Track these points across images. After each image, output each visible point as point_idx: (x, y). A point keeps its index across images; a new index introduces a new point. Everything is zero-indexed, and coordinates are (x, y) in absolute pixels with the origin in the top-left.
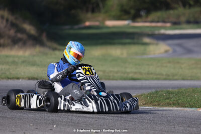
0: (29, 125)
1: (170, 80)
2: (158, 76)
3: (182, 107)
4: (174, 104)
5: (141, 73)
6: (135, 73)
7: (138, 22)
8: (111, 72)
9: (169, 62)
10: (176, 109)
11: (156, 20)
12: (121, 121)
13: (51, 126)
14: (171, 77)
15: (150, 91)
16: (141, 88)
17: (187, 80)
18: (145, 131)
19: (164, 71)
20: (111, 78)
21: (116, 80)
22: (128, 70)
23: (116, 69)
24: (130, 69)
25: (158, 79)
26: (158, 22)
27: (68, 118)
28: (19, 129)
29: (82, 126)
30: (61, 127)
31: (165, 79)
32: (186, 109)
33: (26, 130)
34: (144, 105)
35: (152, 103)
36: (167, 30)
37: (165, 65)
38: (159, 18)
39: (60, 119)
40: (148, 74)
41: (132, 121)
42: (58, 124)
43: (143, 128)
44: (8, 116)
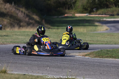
0: (35, 67)
1: (109, 44)
2: (102, 42)
3: (114, 58)
4: (110, 57)
5: (93, 41)
6: (91, 41)
7: (92, 15)
9: (108, 35)
10: (111, 59)
11: (101, 13)
12: (83, 65)
13: (46, 68)
14: (109, 43)
15: (98, 50)
17: (118, 44)
18: (95, 71)
19: (106, 40)
22: (87, 39)
25: (102, 44)
26: (102, 15)
28: (30, 69)
29: (62, 68)
30: (52, 69)
31: (106, 44)
32: (116, 59)
33: (33, 70)
34: (95, 57)
35: (99, 56)
36: (107, 19)
37: (106, 36)
38: (103, 12)
39: (51, 64)
40: (97, 41)
41: (88, 66)
42: (50, 67)
43: (94, 69)
44: (24, 63)
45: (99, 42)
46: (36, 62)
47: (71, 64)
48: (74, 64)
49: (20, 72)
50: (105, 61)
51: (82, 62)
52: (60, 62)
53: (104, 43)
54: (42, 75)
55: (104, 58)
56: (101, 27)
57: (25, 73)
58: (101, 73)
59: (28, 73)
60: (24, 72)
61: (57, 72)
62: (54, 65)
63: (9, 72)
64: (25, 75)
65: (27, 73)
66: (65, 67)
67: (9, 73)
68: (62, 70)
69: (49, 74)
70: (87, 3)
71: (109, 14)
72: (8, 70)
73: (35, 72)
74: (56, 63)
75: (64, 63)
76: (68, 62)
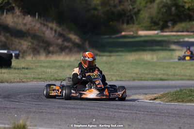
0: (73, 119)
1: (193, 80)
5: (168, 75)
6: (164, 74)
7: (166, 32)
8: (143, 73)
9: (192, 65)
11: (181, 30)
12: (150, 115)
13: (91, 120)
15: (175, 90)
16: (168, 87)
18: (170, 123)
19: (188, 72)
20: (143, 79)
21: (147, 80)
22: (157, 72)
23: (147, 72)
24: (159, 72)
25: (183, 79)
26: (183, 32)
27: (105, 114)
28: (64, 122)
29: (117, 120)
30: (100, 121)
31: (189, 80)
33: (70, 124)
34: (170, 101)
35: (177, 100)
36: (190, 38)
37: (188, 67)
38: (183, 28)
39: (99, 114)
40: (174, 75)
41: (160, 115)
42: (97, 118)
43: (169, 121)
44: (55, 112)
45: (177, 77)
46: (75, 111)
47: (131, 113)
48: (136, 113)
50: (187, 108)
51: (149, 110)
52: (114, 110)
53: (185, 77)
55: (186, 102)
56: (180, 52)
58: (180, 128)
60: (55, 128)
62: (104, 114)
63: (31, 128)
66: (121, 119)
68: (117, 123)
70: (158, 13)
71: (192, 30)
72: (28, 125)
74: (107, 112)
75: (121, 112)
76: (127, 110)
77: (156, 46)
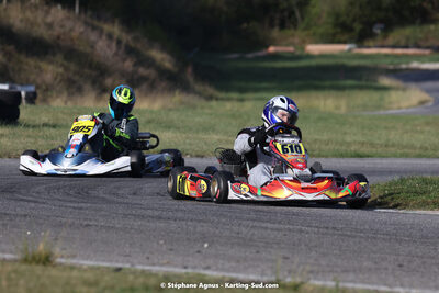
0: (158, 242)
1: (429, 157)
2: (406, 150)
4: (434, 203)
5: (372, 145)
6: (363, 144)
7: (369, 47)
8: (316, 141)
9: (428, 124)
11: (403, 43)
12: (333, 235)
13: (199, 244)
14: (431, 153)
15: (389, 178)
18: (378, 255)
19: (418, 140)
21: (326, 157)
22: (348, 139)
23: (325, 137)
24: (353, 137)
25: (406, 156)
26: (407, 47)
27: (231, 231)
28: (138, 250)
29: (257, 246)
30: (219, 247)
31: (419, 156)
33: (151, 253)
34: (378, 205)
35: (393, 202)
36: (423, 62)
37: (419, 128)
38: (408, 38)
39: (217, 232)
40: (386, 146)
41: (355, 237)
42: (213, 241)
43: (374, 249)
44: (118, 226)
45: (392, 149)
46: (162, 225)
47: (290, 230)
48: (301, 231)
49: (104, 261)
50: (416, 221)
51: (331, 225)
52: (251, 223)
53: (410, 151)
54: (184, 271)
55: (413, 207)
56: (400, 93)
57: (119, 265)
58: (400, 266)
59: (132, 265)
60: (117, 261)
61: (238, 261)
62: (227, 233)
63: (63, 261)
64: (119, 270)
65: (128, 266)
66: (267, 243)
67: (61, 264)
68: (258, 252)
69: (208, 268)
70: (352, 4)
71: (429, 44)
72: (56, 254)
73: (156, 261)
74: (235, 229)
75: (266, 228)
76: (280, 222)
77: (346, 78)
